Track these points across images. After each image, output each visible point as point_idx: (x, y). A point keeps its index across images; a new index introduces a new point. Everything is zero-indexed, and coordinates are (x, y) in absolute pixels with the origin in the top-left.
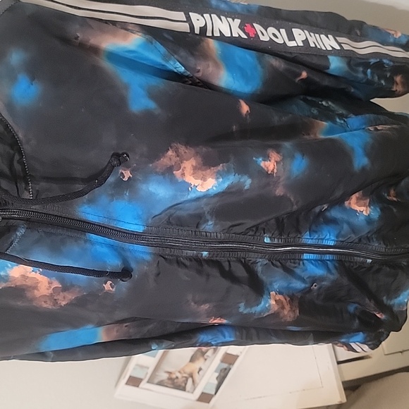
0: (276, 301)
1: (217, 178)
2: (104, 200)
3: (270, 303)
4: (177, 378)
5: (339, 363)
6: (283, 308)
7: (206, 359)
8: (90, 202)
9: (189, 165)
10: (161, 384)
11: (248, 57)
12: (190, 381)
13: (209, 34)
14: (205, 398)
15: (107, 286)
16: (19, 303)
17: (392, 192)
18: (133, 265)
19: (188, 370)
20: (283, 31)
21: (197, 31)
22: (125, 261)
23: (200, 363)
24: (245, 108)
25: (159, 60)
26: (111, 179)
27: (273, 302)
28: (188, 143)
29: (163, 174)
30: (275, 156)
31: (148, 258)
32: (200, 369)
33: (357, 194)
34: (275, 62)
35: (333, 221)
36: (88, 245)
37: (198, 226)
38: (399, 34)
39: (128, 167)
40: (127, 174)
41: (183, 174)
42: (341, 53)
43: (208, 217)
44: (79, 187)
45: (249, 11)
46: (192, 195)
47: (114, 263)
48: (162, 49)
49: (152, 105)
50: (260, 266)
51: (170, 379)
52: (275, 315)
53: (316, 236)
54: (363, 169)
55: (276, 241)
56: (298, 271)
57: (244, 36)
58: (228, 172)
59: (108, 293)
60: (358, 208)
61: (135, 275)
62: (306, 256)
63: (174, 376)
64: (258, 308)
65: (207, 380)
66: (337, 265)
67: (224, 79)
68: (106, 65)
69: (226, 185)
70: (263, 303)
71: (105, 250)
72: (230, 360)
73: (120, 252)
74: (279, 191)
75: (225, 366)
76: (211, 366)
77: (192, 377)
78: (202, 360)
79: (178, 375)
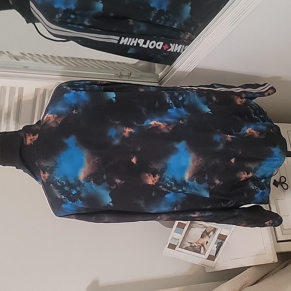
4: (195, 246)
5: (278, 242)
7: (210, 237)
10: (186, 248)
12: (202, 248)
14: (211, 258)
19: (201, 242)
23: (206, 239)
32: (207, 242)
51: (191, 246)
63: (193, 245)
65: (211, 248)
72: (222, 238)
75: (220, 241)
76: (213, 240)
77: (203, 246)
78: (207, 237)
79: (196, 244)
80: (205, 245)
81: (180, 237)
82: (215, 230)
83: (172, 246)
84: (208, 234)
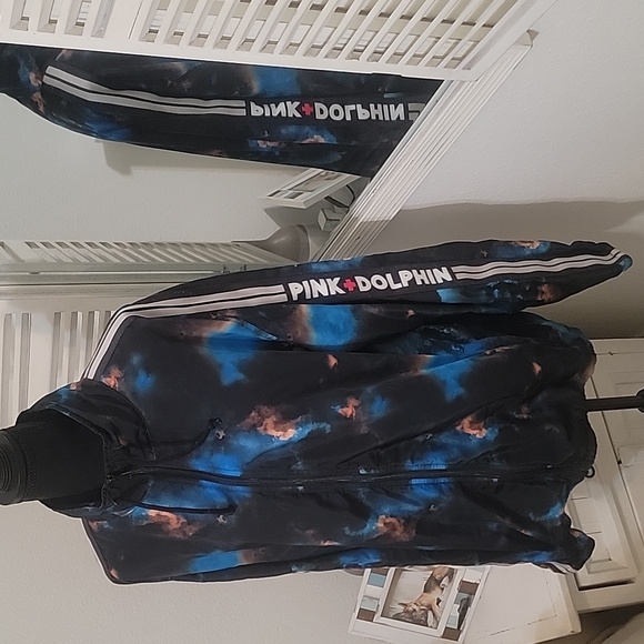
0: (385, 524)
1: (297, 429)
2: (206, 454)
3: (378, 525)
4: (414, 610)
5: (581, 589)
6: (395, 529)
7: (442, 589)
8: (197, 457)
9: (269, 421)
10: (397, 617)
11: (343, 313)
12: (430, 613)
13: (308, 297)
14: (451, 634)
15: (220, 519)
16: (159, 535)
17: (525, 409)
18: (237, 502)
19: (425, 602)
20: (389, 276)
21: (295, 298)
22: (230, 499)
23: (436, 594)
24: (333, 361)
25: (251, 335)
26: (210, 439)
27: (380, 525)
28: (269, 404)
29: (249, 431)
30: (353, 402)
31: (247, 495)
32: (439, 601)
33: (469, 418)
34: (374, 310)
35: (442, 447)
36: (201, 489)
37: (289, 467)
38: (537, 244)
39: (222, 429)
40: (222, 434)
41: (266, 429)
42: (454, 284)
43: (298, 459)
44: (187, 447)
45: (350, 265)
46: (276, 444)
47: (221, 501)
48: (253, 328)
49: (241, 376)
50: (362, 494)
51: (406, 612)
52: (387, 536)
53: (420, 463)
54: (459, 398)
55: (372, 472)
56: (407, 495)
57: (342, 292)
58: (307, 422)
59: (222, 524)
60: (472, 432)
61: (240, 510)
62: (414, 481)
63: (411, 609)
64: (365, 531)
65: (449, 612)
66: (452, 486)
67: (315, 338)
68: (205, 351)
69: (306, 432)
70: (368, 526)
71: (214, 492)
72: (469, 589)
73: (226, 493)
74: (364, 430)
75: (466, 596)
76: (450, 596)
77: (431, 609)
78: (438, 590)
79: (415, 607)
80: (435, 608)
81: (380, 593)
82: (451, 575)
83: (366, 615)
84: (438, 582)
